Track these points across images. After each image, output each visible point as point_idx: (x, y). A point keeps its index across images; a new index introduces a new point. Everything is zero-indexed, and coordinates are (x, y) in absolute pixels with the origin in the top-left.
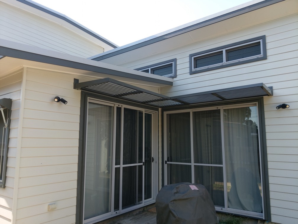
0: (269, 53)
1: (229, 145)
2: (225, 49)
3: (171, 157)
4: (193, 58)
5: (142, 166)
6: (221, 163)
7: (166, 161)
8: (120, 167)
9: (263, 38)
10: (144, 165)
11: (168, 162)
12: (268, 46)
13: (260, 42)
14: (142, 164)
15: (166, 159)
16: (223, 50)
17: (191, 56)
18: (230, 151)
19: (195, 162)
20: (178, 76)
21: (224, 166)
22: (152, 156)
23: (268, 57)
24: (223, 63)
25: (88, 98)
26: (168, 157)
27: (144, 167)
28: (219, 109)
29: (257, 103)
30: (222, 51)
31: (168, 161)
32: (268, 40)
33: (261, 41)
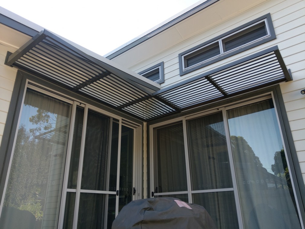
0: (277, 31)
1: (240, 161)
2: (221, 40)
3: (160, 187)
4: (183, 57)
5: (115, 195)
6: (231, 186)
7: (152, 193)
8: (76, 193)
9: (268, 16)
10: (117, 195)
11: (155, 194)
12: (275, 24)
13: (264, 22)
14: (115, 193)
15: (152, 189)
16: (219, 40)
17: (180, 55)
18: (242, 169)
19: (193, 189)
20: (166, 81)
21: (235, 189)
22: (134, 186)
23: (277, 37)
24: (220, 55)
25: (27, 80)
26: (157, 188)
27: (117, 198)
28: (220, 110)
29: (272, 93)
30: (218, 42)
31: (156, 192)
32: (274, 18)
33: (265, 20)
